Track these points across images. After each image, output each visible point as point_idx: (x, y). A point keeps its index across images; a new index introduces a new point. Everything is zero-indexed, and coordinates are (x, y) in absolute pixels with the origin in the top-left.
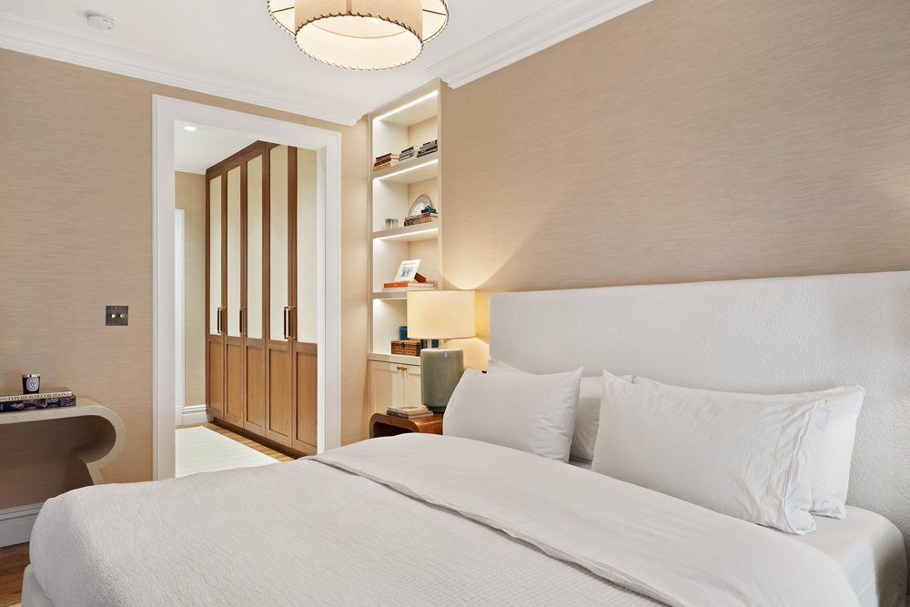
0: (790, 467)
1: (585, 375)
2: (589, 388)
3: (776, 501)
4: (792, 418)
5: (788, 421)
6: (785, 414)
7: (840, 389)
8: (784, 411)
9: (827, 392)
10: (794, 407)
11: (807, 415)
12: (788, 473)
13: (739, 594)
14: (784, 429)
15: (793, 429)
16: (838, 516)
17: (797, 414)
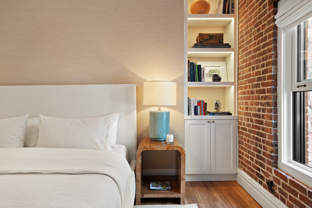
0: (107, 135)
1: (29, 117)
2: (31, 122)
3: (104, 144)
4: (106, 122)
5: (105, 123)
6: (104, 121)
7: (113, 114)
8: (104, 120)
9: (111, 115)
10: (106, 119)
11: (110, 120)
12: (106, 136)
13: (109, 166)
14: (104, 125)
15: (107, 125)
16: (115, 147)
17: (107, 120)
